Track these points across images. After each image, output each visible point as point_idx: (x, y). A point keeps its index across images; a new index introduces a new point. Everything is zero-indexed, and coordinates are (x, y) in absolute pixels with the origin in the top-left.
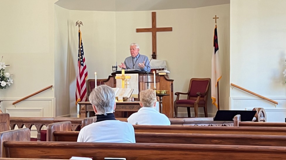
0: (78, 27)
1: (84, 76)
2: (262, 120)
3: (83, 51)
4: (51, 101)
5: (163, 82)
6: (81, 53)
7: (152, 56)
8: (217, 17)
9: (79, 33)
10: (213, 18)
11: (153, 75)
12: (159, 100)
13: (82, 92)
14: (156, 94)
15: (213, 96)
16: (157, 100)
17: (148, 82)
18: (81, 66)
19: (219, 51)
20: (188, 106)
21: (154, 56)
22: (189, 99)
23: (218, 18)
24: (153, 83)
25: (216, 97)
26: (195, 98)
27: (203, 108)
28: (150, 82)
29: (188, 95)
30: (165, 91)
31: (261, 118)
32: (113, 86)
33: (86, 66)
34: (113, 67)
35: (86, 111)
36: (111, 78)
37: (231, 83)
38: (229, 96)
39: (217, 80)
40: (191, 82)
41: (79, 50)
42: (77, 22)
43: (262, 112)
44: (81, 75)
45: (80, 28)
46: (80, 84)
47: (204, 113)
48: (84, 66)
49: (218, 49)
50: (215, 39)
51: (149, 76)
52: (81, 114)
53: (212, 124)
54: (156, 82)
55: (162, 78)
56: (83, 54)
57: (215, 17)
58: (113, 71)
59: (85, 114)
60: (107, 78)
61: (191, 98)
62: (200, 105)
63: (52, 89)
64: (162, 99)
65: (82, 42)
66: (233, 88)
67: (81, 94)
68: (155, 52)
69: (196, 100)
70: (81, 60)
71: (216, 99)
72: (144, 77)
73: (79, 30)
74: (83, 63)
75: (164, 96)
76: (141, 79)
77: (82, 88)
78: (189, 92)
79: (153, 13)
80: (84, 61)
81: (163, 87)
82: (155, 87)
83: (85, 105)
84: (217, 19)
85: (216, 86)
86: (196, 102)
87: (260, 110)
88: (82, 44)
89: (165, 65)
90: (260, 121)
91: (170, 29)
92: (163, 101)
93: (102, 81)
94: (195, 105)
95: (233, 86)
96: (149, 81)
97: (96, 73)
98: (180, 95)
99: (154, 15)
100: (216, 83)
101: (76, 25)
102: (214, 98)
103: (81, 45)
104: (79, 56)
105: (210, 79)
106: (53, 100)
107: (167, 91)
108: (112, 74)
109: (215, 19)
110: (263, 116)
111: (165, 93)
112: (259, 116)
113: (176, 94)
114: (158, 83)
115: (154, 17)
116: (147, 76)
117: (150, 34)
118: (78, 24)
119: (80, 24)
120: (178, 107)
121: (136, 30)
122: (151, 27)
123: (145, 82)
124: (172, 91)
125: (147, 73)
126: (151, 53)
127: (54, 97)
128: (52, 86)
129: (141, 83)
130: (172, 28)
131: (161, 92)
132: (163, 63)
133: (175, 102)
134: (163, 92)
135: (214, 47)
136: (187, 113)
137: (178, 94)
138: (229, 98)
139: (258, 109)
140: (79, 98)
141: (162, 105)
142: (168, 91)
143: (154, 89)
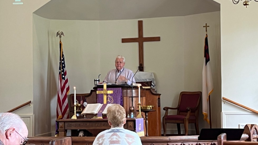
0: (59, 38)
1: (65, 90)
2: (255, 138)
3: (64, 63)
4: (29, 118)
5: (149, 96)
6: (62, 66)
7: (138, 68)
8: (207, 25)
9: (60, 45)
10: (204, 27)
11: (138, 89)
12: (144, 116)
13: (63, 108)
14: (141, 110)
15: (205, 112)
16: (142, 116)
17: (132, 97)
18: (63, 80)
19: (210, 62)
20: (178, 122)
21: (141, 68)
22: (179, 115)
23: (209, 26)
24: (137, 98)
25: (208, 113)
26: (185, 113)
27: (194, 124)
28: (135, 97)
29: (178, 110)
30: (151, 106)
31: (254, 135)
32: (95, 101)
33: (67, 79)
34: (95, 81)
35: (65, 130)
36: (93, 93)
37: (223, 97)
38: (221, 111)
39: (209, 94)
40: (181, 95)
41: (60, 63)
42: (58, 33)
43: (255, 128)
44: (62, 89)
45: (62, 38)
46: (61, 99)
47: (195, 130)
48: (66, 80)
49: (209, 60)
50: (206, 49)
51: (133, 91)
52: (59, 132)
53: (200, 143)
54: (141, 97)
55: (148, 91)
56: (64, 67)
57: (205, 25)
58: (95, 85)
59: (63, 132)
60: (89, 92)
61: (181, 113)
62: (190, 121)
63: (31, 105)
64: (147, 116)
65: (63, 54)
66: (225, 103)
67: (63, 110)
68: (142, 64)
69: (186, 115)
70: (63, 73)
71: (207, 114)
72: (129, 91)
73: (60, 41)
74: (64, 77)
75: (150, 112)
76: (125, 93)
77: (63, 103)
78: (179, 107)
79: (139, 21)
80: (65, 74)
81: (149, 102)
82: (140, 102)
83: (63, 123)
84: (207, 28)
85: (207, 100)
86: (185, 118)
87: (253, 127)
88: (63, 55)
89: (152, 78)
90: (253, 138)
91: (158, 39)
92: (149, 118)
93: (83, 96)
94: (185, 121)
95: (225, 101)
96: (134, 95)
97: (75, 88)
98: (169, 110)
99: (140, 23)
100: (207, 98)
101: (57, 36)
102: (206, 114)
103: (63, 57)
104: (60, 69)
105: (201, 93)
106: (31, 117)
107: (153, 106)
108: (94, 88)
109: (205, 28)
110: (256, 133)
111: (151, 108)
112: (252, 133)
113: (164, 109)
114: (144, 98)
115: (140, 26)
116: (131, 90)
117: (136, 44)
118: (59, 34)
119: (61, 34)
120: (167, 124)
121: (121, 40)
122: (137, 36)
123: (129, 97)
124: (159, 106)
125: (131, 87)
126: (138, 65)
127: (32, 114)
128: (31, 101)
129: (125, 98)
130: (159, 37)
131: (146, 107)
132: (151, 76)
133: (163, 118)
134: (149, 107)
135: (205, 58)
136: (177, 129)
137: (166, 109)
138: (221, 113)
139: (250, 126)
140: (60, 115)
141: (147, 121)
142: (155, 107)
143: (139, 105)
